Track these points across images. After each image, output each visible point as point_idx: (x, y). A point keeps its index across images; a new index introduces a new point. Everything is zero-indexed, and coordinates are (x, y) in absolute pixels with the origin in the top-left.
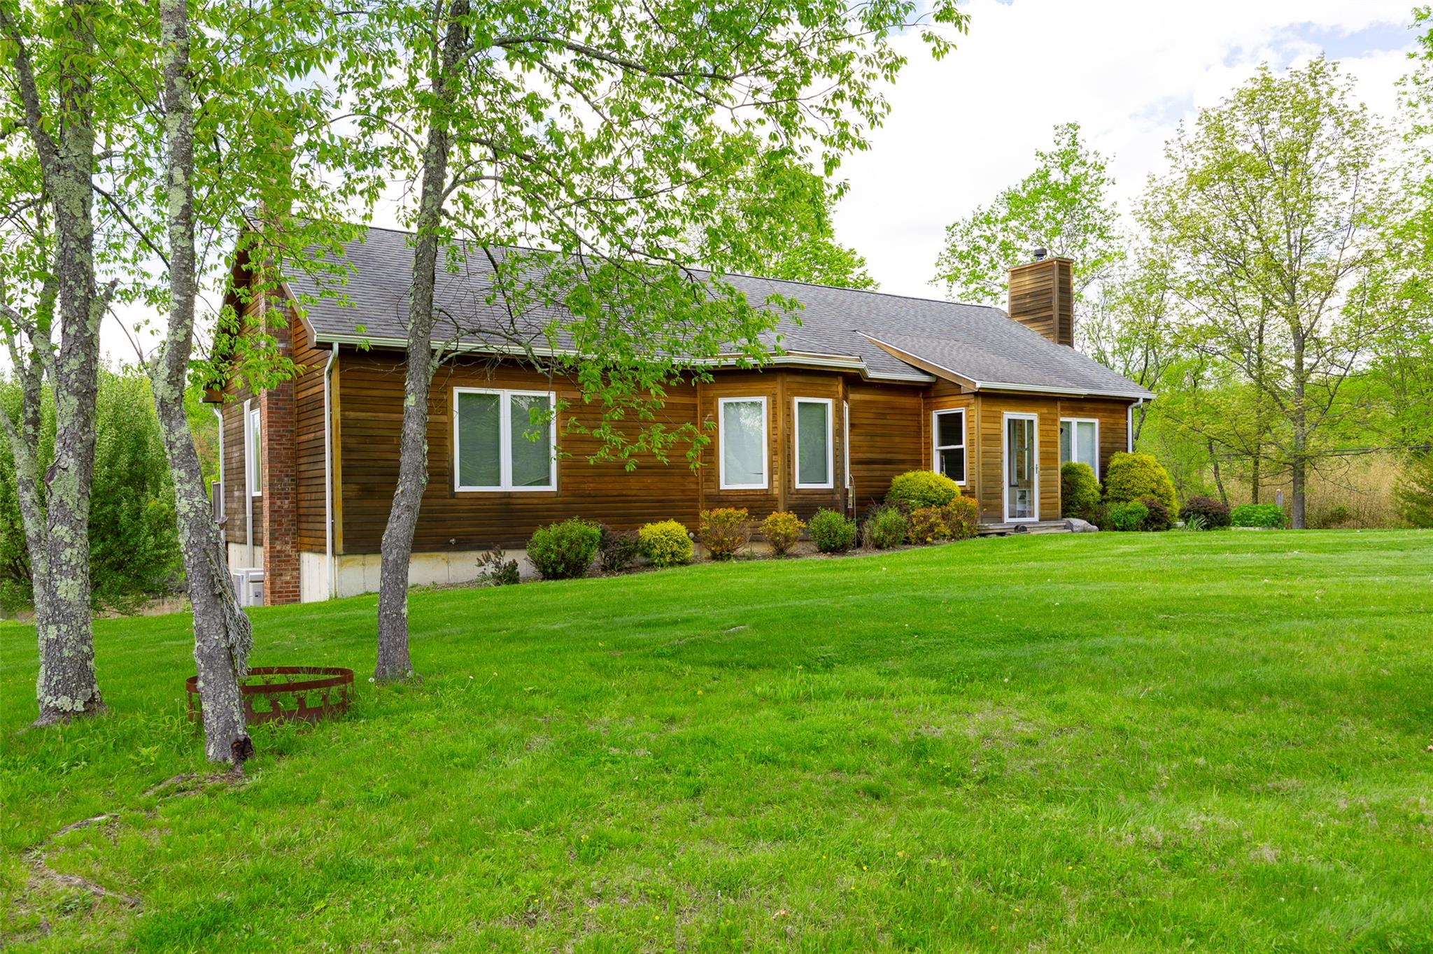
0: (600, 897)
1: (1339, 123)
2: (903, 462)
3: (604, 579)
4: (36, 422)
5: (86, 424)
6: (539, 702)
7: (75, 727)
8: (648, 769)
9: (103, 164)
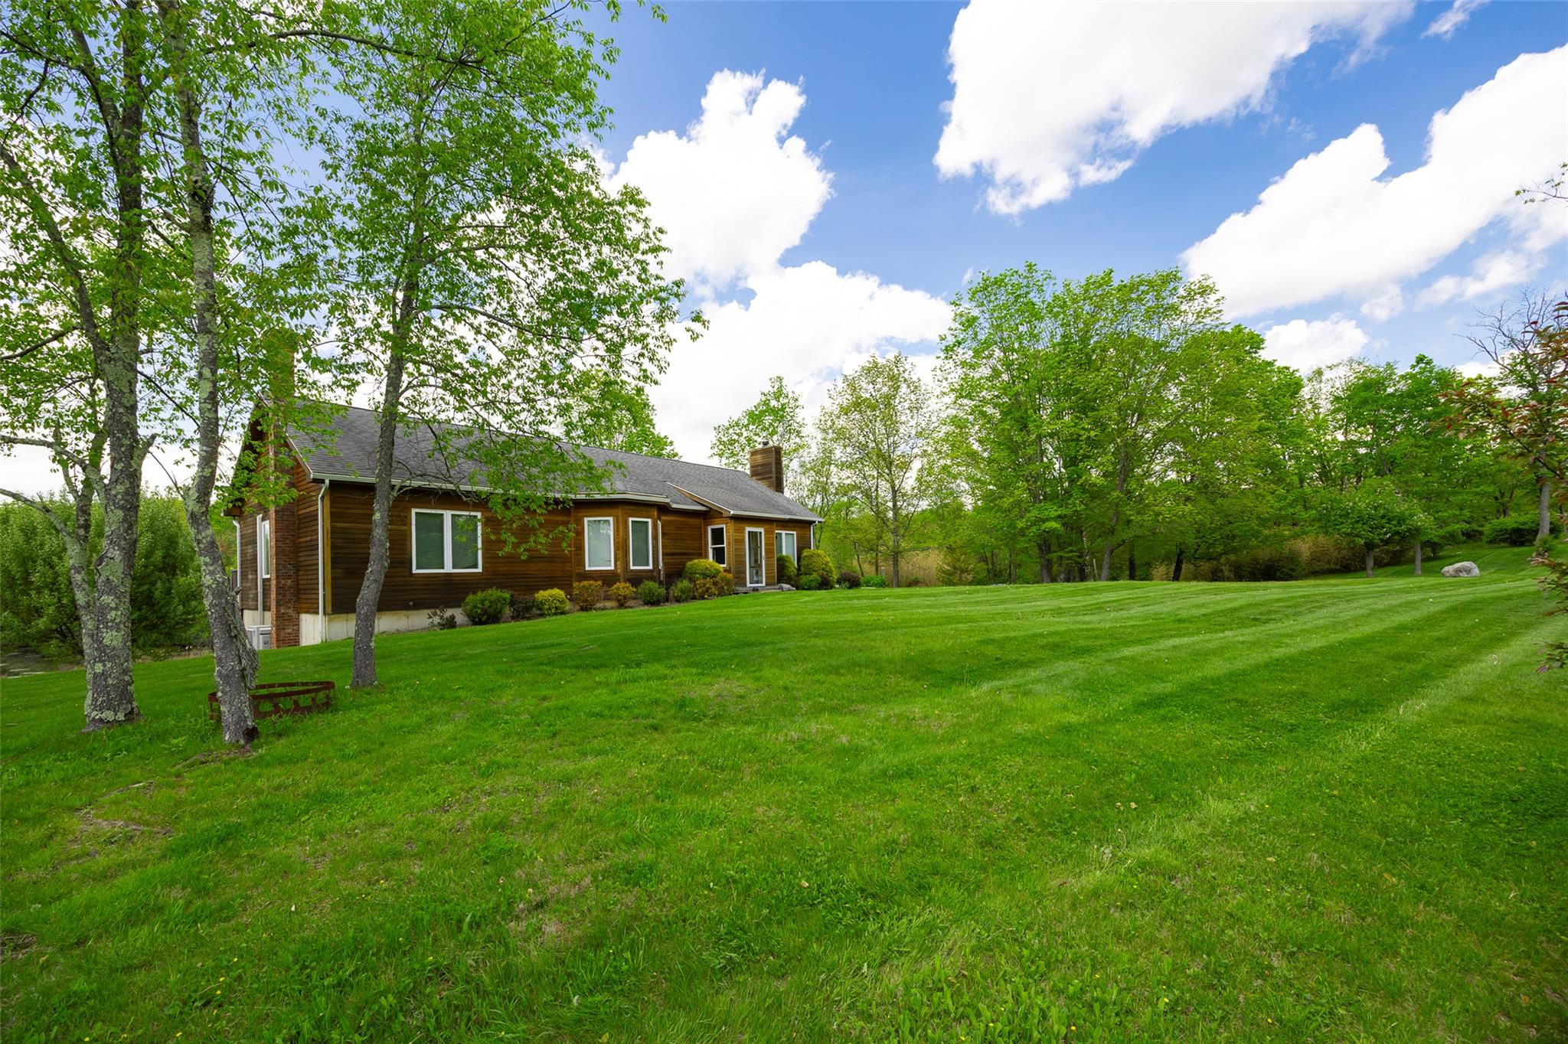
0: (490, 794)
1: (909, 387)
2: (692, 554)
3: (513, 624)
4: (86, 527)
5: (130, 527)
6: (462, 694)
7: (116, 731)
8: (528, 725)
9: (144, 357)
